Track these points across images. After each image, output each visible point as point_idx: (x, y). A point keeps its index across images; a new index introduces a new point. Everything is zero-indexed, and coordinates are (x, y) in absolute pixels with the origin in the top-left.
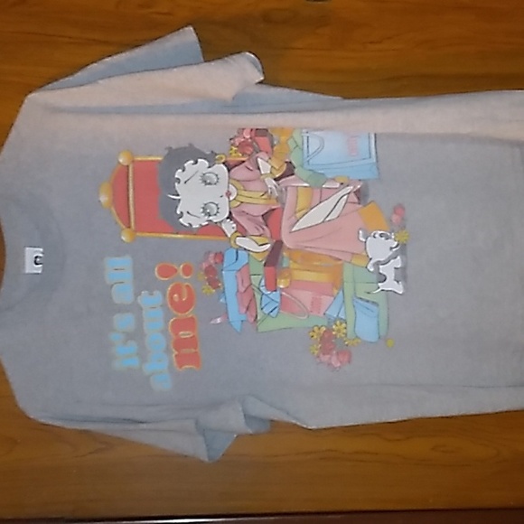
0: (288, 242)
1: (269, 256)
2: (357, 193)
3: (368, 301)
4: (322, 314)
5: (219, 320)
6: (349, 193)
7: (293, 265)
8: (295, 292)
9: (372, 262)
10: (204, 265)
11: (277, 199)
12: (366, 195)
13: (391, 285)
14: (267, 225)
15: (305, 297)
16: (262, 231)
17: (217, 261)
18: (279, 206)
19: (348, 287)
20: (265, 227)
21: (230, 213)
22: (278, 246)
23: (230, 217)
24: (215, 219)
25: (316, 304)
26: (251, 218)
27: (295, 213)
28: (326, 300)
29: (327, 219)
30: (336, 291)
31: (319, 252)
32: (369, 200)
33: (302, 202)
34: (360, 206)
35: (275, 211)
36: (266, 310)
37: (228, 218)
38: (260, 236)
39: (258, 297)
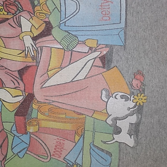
0: (39, 95)
2: (103, 59)
3: (103, 150)
4: (61, 159)
6: (95, 58)
7: (40, 116)
8: (42, 136)
11: (33, 58)
12: (110, 61)
13: (125, 138)
14: (22, 80)
15: (51, 141)
16: (17, 85)
19: (88, 135)
20: (20, 81)
22: (29, 98)
25: (59, 147)
26: (9, 72)
27: (47, 71)
28: (68, 145)
29: (75, 79)
30: (77, 138)
31: (64, 106)
32: (112, 65)
34: (105, 70)
35: (30, 69)
36: (16, 150)
38: (15, 88)
39: (10, 138)
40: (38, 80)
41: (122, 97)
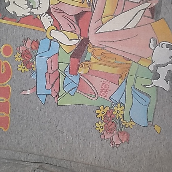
1: (76, 49)
2: (152, 10)
3: (143, 93)
4: (107, 98)
5: (28, 92)
6: (145, 9)
7: (93, 59)
8: (90, 78)
9: (154, 64)
10: (22, 49)
12: (158, 13)
13: (161, 83)
14: (78, 25)
15: (98, 82)
16: (73, 29)
17: (33, 47)
18: (90, 10)
19: (130, 79)
20: (75, 25)
21: (49, 9)
22: (84, 43)
23: (49, 12)
24: (36, 12)
25: (105, 88)
27: (102, 18)
28: (113, 87)
29: (126, 28)
30: (121, 81)
31: (116, 52)
32: (160, 17)
33: (108, 10)
34: (154, 20)
36: (67, 89)
37: (47, 13)
38: (71, 32)
39: (62, 78)
40: (93, 25)
41: (167, 46)
